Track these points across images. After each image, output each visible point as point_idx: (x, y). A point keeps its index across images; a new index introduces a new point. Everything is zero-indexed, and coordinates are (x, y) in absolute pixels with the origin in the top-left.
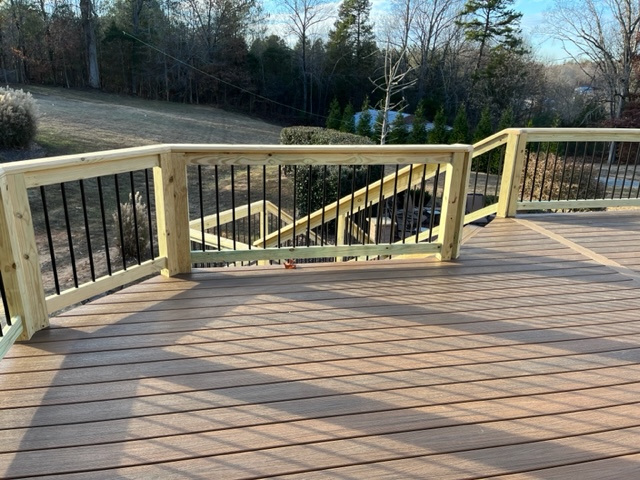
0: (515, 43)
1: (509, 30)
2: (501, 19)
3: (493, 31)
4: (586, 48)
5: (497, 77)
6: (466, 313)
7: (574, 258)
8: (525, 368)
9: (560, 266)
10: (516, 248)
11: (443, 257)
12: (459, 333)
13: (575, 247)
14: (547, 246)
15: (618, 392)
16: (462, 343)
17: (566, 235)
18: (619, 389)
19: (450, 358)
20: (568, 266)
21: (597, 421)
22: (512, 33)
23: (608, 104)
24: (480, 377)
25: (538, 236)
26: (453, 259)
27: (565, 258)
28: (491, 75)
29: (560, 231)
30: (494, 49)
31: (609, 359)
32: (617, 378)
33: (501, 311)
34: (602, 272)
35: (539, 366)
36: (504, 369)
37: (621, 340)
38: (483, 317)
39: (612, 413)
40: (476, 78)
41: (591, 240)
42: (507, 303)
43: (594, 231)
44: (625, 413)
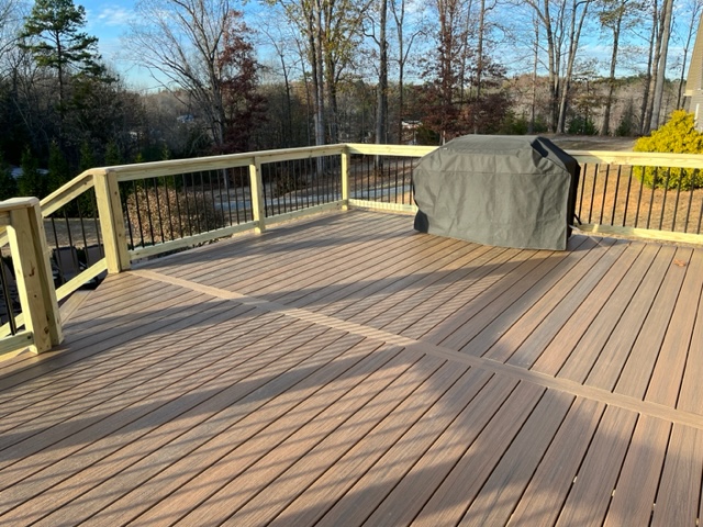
0: (98, 70)
1: (88, 56)
2: (75, 43)
3: (69, 56)
4: (175, 76)
5: (88, 108)
6: (79, 418)
7: (198, 300)
8: (162, 459)
9: (186, 314)
10: (136, 308)
11: (39, 348)
12: (72, 450)
13: (198, 288)
14: (170, 295)
15: (262, 440)
16: (77, 463)
17: (187, 277)
18: (262, 436)
19: (63, 493)
20: (194, 312)
21: (247, 487)
22: (92, 59)
23: (210, 132)
24: (107, 501)
25: (159, 286)
26: (55, 347)
27: (190, 303)
28: (81, 107)
29: (181, 273)
30: (75, 77)
31: (248, 405)
32: (258, 423)
33: (126, 395)
34: (227, 308)
35: (179, 448)
36: (137, 474)
37: (256, 378)
38: (103, 412)
39: (260, 468)
40: (63, 110)
41: (213, 275)
42: (131, 382)
43: (214, 265)
44: (273, 460)
